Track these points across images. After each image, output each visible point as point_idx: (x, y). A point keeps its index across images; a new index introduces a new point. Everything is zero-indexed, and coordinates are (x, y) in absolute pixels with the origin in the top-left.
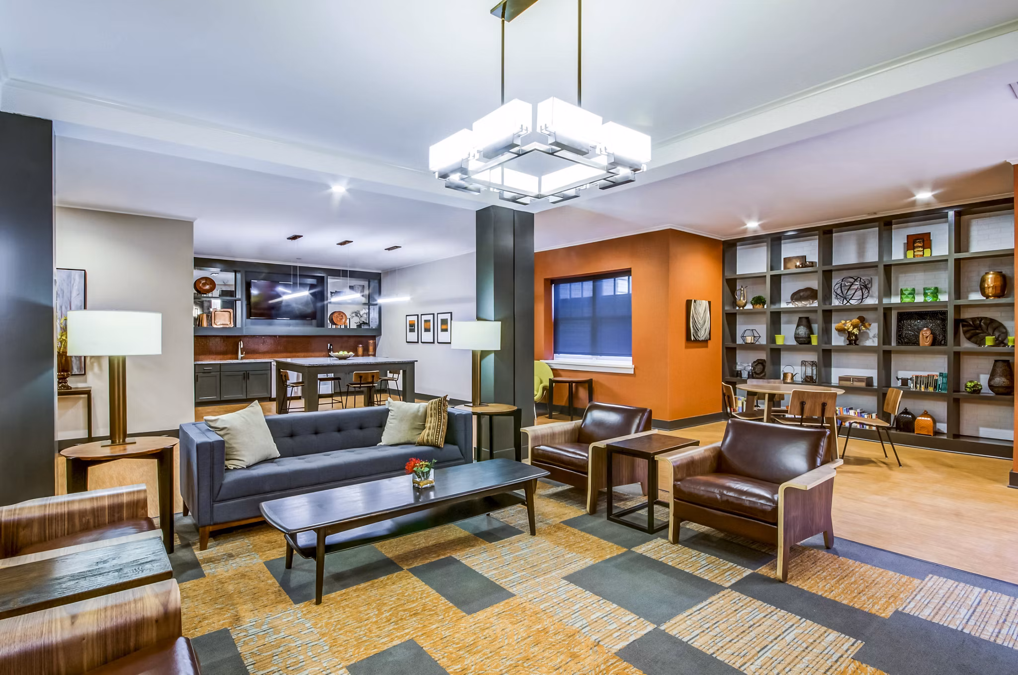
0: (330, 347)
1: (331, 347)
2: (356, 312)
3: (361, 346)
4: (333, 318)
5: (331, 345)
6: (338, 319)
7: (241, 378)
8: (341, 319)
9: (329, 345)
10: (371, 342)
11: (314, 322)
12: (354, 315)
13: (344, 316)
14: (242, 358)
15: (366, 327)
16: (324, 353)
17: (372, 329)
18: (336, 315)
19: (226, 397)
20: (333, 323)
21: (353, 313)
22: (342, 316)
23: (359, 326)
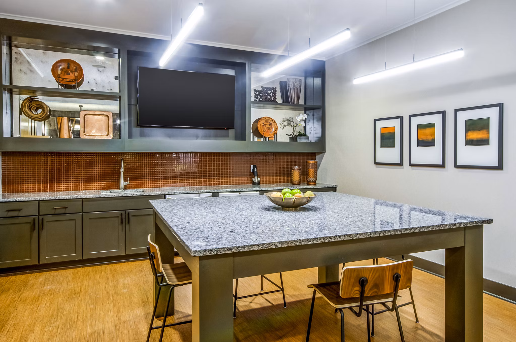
0: (253, 170)
1: (256, 170)
2: (288, 120)
3: (296, 168)
4: (259, 126)
5: (255, 167)
6: (266, 129)
7: (117, 221)
8: (269, 129)
9: (252, 166)
10: (312, 162)
11: (231, 132)
12: (285, 123)
13: (273, 123)
14: (126, 187)
15: (304, 140)
16: (245, 179)
17: (310, 144)
18: (261, 122)
19: (92, 254)
20: (257, 133)
21: (284, 121)
22: (270, 124)
23: (294, 139)
